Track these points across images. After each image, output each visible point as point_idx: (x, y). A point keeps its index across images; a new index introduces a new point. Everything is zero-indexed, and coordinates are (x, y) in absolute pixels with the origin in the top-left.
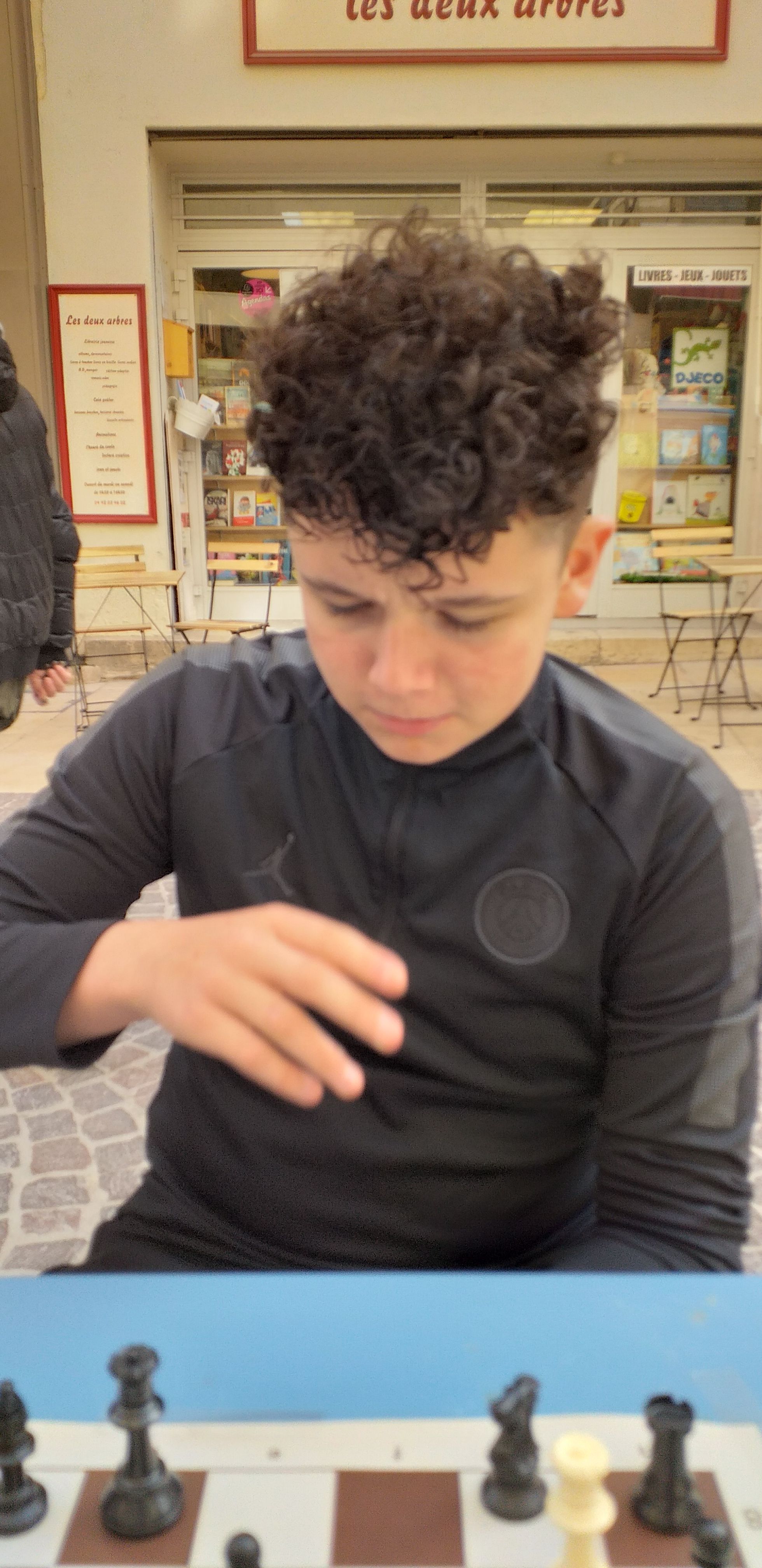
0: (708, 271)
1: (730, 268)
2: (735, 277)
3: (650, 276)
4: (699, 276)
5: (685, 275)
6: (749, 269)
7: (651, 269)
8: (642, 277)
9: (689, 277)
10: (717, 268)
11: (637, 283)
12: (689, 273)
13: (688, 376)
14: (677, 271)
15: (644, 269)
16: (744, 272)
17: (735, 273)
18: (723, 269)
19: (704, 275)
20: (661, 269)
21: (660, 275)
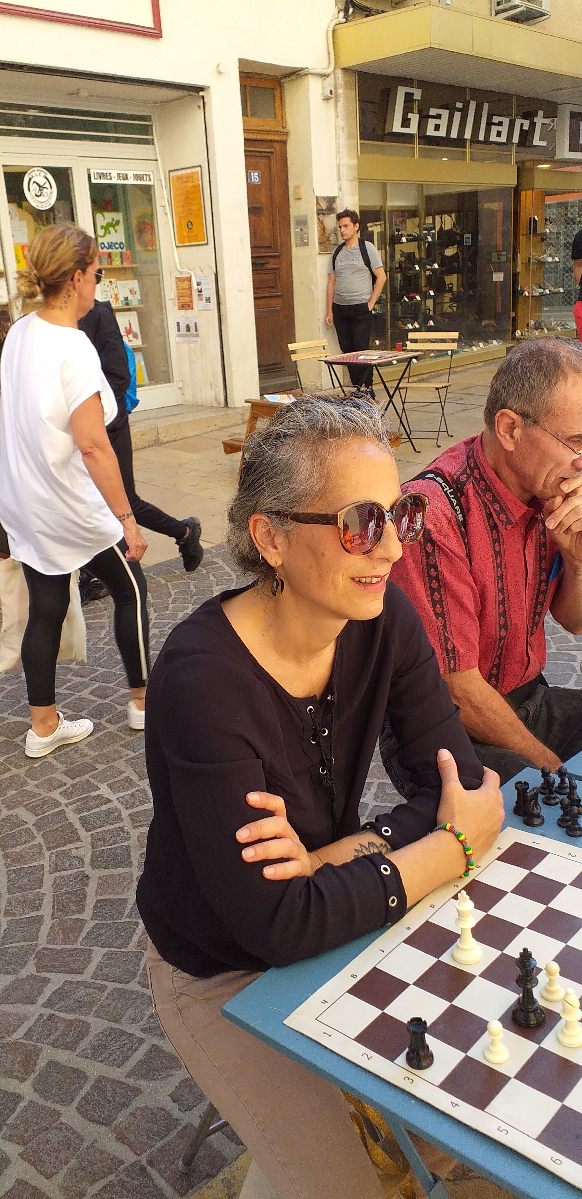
0: (130, 175)
1: (142, 173)
2: (145, 179)
3: (101, 176)
4: (126, 177)
5: (119, 176)
6: (151, 173)
7: (100, 171)
8: (96, 177)
9: (121, 178)
10: (135, 173)
11: (93, 181)
12: (121, 175)
13: (106, 245)
14: (114, 174)
15: (96, 171)
16: (149, 175)
17: (145, 176)
18: (138, 173)
19: (129, 177)
20: (105, 171)
21: (105, 176)
